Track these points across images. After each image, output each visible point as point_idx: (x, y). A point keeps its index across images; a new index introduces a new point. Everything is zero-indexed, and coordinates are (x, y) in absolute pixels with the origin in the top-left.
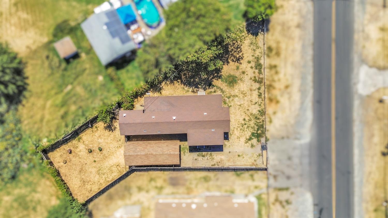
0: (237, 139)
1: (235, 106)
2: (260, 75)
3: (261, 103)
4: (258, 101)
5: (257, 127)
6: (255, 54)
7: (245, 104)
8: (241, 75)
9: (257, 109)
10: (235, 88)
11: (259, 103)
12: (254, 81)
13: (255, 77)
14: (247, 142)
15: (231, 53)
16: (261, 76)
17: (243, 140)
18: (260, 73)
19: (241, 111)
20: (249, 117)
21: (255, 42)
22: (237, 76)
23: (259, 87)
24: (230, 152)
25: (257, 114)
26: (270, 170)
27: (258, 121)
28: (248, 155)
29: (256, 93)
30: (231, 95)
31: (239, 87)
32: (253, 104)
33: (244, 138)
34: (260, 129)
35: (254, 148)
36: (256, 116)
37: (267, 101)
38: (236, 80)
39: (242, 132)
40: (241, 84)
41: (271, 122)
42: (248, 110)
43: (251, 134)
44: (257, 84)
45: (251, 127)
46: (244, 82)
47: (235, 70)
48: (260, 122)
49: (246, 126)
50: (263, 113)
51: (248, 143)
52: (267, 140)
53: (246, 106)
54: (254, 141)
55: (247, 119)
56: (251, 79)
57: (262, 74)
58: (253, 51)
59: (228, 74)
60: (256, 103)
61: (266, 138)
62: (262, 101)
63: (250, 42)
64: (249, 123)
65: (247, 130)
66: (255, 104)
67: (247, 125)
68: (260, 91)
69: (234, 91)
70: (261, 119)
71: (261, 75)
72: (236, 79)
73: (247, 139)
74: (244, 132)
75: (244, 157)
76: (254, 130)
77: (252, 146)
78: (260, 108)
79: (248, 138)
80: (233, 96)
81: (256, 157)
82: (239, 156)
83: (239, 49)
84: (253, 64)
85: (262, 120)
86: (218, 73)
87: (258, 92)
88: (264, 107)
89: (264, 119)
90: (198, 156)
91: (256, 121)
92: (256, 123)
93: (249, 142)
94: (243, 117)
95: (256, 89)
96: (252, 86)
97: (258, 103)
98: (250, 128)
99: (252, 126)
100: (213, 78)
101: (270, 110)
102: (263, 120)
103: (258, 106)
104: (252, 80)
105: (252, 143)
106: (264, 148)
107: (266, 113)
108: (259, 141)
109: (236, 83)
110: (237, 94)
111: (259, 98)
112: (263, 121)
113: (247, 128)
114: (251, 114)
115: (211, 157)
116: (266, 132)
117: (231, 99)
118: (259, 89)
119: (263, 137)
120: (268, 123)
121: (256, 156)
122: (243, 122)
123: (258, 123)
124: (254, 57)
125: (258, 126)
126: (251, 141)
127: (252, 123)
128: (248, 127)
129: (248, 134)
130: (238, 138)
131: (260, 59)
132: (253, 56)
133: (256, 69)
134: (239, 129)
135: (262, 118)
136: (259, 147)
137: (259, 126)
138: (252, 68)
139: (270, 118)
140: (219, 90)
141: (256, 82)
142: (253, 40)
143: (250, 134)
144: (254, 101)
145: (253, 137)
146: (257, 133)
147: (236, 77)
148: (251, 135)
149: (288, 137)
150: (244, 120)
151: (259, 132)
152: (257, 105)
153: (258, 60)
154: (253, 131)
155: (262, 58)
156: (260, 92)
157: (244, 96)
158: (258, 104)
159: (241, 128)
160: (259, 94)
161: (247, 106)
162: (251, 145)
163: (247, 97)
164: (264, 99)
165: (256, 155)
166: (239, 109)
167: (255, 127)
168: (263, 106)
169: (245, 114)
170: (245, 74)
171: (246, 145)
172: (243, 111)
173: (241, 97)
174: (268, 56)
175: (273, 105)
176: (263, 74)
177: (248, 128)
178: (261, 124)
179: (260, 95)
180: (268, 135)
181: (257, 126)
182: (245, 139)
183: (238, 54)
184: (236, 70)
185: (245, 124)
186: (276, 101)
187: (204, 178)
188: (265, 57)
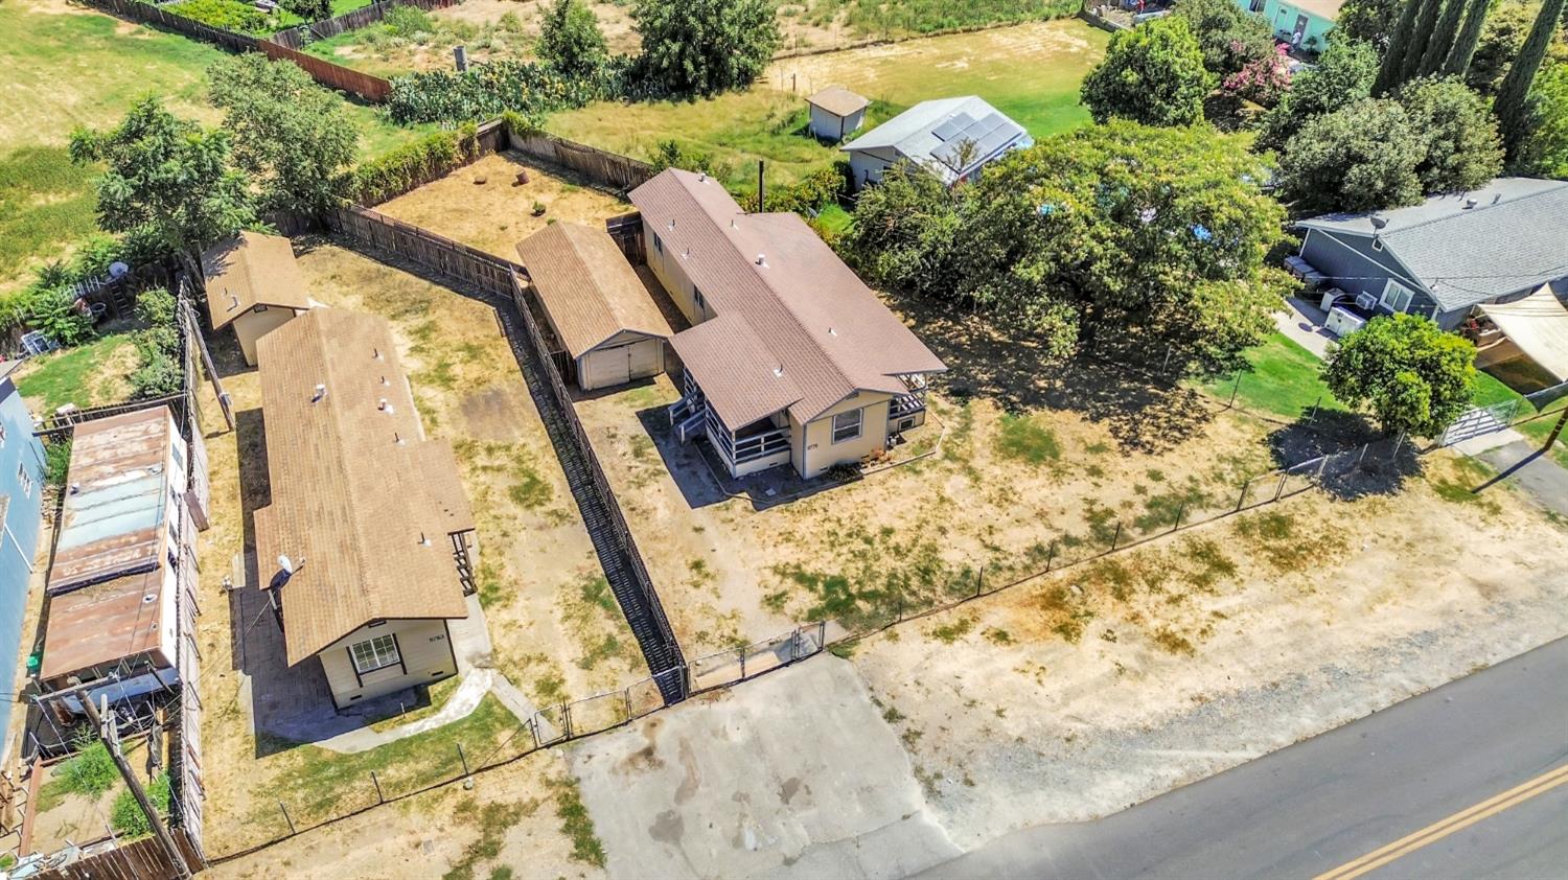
0: (781, 534)
1: (927, 485)
2: (1135, 526)
3: (1011, 568)
4: (1011, 554)
5: (882, 589)
6: (1207, 485)
7: (962, 514)
8: (1078, 465)
9: (969, 562)
10: (1004, 463)
11: (1006, 558)
12: (1088, 515)
13: (1110, 513)
14: (784, 574)
15: (1137, 416)
16: (1135, 533)
17: (787, 554)
18: (1146, 525)
19: (921, 508)
20: (914, 545)
21: (1252, 470)
22: (1062, 456)
23: (1076, 538)
24: (698, 530)
25: (947, 569)
26: (677, 720)
27: (915, 583)
28: (719, 597)
29: (1045, 537)
30: (966, 461)
31: (1020, 474)
32: (983, 541)
33: (797, 556)
34: (879, 602)
35: (769, 609)
36: (934, 567)
37: (1036, 585)
38: (1042, 457)
39: (822, 542)
40: (1042, 479)
41: (946, 634)
42: (943, 531)
43: (833, 577)
44: (1089, 529)
45: (867, 568)
46: (1055, 485)
47: (1082, 444)
48: (913, 593)
49: (858, 545)
50: (970, 587)
51: (778, 578)
52: (841, 650)
53: (956, 518)
54: (805, 600)
55: (900, 539)
56: (1092, 502)
57: (1144, 533)
58: (1212, 476)
59: (1049, 427)
60: (996, 549)
61: (854, 641)
62: (1019, 567)
63: (1238, 456)
64: (883, 554)
65: (843, 558)
66: (986, 546)
67: (868, 547)
68: (1062, 548)
69: (994, 463)
70: (934, 591)
71: (1139, 530)
72: (1048, 458)
73: (798, 567)
74: (827, 546)
75: (703, 587)
76: (858, 582)
77: (775, 601)
78: (984, 570)
79: (809, 570)
80: (970, 468)
81: (725, 634)
82: (697, 565)
83: (1176, 434)
84: (1158, 490)
85: (931, 595)
86: (1024, 403)
87: (1053, 543)
88: (998, 586)
89: (941, 602)
90: (633, 438)
91: (910, 574)
92: (901, 577)
93: (789, 582)
94: (898, 524)
95: (1058, 530)
96: (1063, 513)
97: (998, 555)
98: (861, 565)
99: (875, 568)
100: (994, 395)
101: (997, 613)
102: (936, 603)
103: (986, 562)
104: (1087, 507)
105: (790, 595)
106: (791, 653)
107: (978, 603)
108: (814, 615)
109: (1031, 460)
110: (987, 478)
111: (1026, 554)
112: (929, 602)
113: (853, 552)
114: (931, 549)
115: (646, 476)
116: (882, 634)
117: (948, 464)
118: (1069, 541)
119: (846, 627)
120: (932, 623)
121: (727, 632)
122: (872, 530)
123: (907, 586)
124: (1189, 484)
125: (888, 589)
126: (799, 586)
127: (887, 563)
128: (863, 555)
129: (828, 564)
130: (788, 537)
131: (1201, 507)
132: (1191, 479)
133: (1149, 506)
134: (828, 526)
135: (938, 593)
136: (782, 629)
137: (891, 593)
138: (1140, 490)
139: (963, 627)
140: (959, 423)
141: (1091, 523)
143: (835, 571)
144: (997, 540)
145: (820, 586)
146: (850, 596)
147: (1055, 455)
148: (825, 576)
149: (909, 738)
150: (888, 532)
151: (860, 603)
152: (991, 554)
153: (1189, 500)
154: (852, 581)
155: (1212, 512)
156: (1059, 550)
157: (995, 501)
158: (997, 559)
159: (842, 533)
160: (1047, 548)
161: (956, 521)
162: (780, 591)
163: (998, 510)
164: (1035, 572)
165: (735, 631)
166: (927, 500)
167: (878, 582)
168: (1001, 580)
169: (919, 527)
170: (1095, 479)
171: (768, 573)
172: (923, 516)
173: (985, 493)
174: (1243, 529)
175: (1036, 618)
176: (1148, 537)
177: (855, 556)
178: (908, 598)
179: (1043, 554)
180: (873, 645)
181: (889, 586)
182: (793, 562)
183: (1155, 436)
184: (1081, 446)
185: (868, 541)
186: (1067, 624)
187: (534, 481)
188: (1229, 519)
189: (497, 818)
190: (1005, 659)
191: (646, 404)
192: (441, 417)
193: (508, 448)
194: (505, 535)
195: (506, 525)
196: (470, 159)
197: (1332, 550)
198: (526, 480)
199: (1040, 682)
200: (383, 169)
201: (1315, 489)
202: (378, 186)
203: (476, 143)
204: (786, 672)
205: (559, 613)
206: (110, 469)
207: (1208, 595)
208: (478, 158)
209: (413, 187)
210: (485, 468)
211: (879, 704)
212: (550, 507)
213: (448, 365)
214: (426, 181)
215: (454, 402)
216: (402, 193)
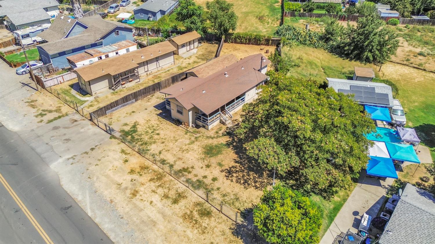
0: (149, 119)
1: (181, 136)
3: (154, 157)
4: (159, 156)
6: (218, 193)
7: (172, 144)
8: (209, 162)
9: (153, 150)
10: (200, 148)
11: (157, 156)
12: (186, 168)
13: (190, 172)
14: (135, 123)
15: (246, 171)
16: (182, 179)
17: (142, 122)
19: (170, 137)
20: (155, 139)
21: (235, 204)
22: (212, 158)
23: (173, 167)
24: (146, 109)
25: (148, 147)
26: (86, 122)
28: (124, 117)
29: (171, 160)
30: (197, 141)
31: (197, 152)
32: (162, 150)
33: (142, 124)
34: (131, 139)
35: (123, 124)
36: (148, 145)
37: (149, 163)
38: (208, 154)
39: (149, 126)
40: (197, 156)
41: (123, 152)
42: (163, 143)
44: (179, 169)
47: (221, 161)
48: (136, 143)
49: (151, 131)
50: (143, 152)
52: (113, 137)
53: (170, 144)
54: (128, 128)
55: (156, 136)
56: (193, 168)
58: (224, 194)
59: (224, 153)
60: (160, 153)
61: (116, 138)
62: (155, 159)
63: (240, 199)
64: (149, 136)
65: (145, 130)
66: (160, 151)
67: (151, 133)
68: (168, 165)
69: (199, 146)
70: (139, 146)
71: (185, 180)
72: (209, 156)
73: (138, 124)
75: (127, 115)
76: (136, 135)
77: (126, 125)
78: (151, 153)
79: (138, 126)
80: (194, 142)
81: (113, 121)
82: (133, 112)
83: (242, 182)
84: (208, 181)
85: (137, 146)
86: (233, 146)
87: (169, 163)
88: (146, 157)
89: (135, 149)
92: (142, 140)
93: (133, 125)
94: (162, 135)
95: (175, 163)
96: (183, 163)
98: (143, 133)
99: (143, 136)
100: (233, 140)
101: (135, 159)
103: (154, 153)
104: (190, 167)
105: (128, 126)
106: (110, 131)
107: (137, 155)
108: (122, 131)
109: (205, 152)
110: (191, 146)
111: (161, 159)
112: (134, 147)
114: (155, 142)
116: (120, 142)
117: (193, 138)
118: (171, 166)
119: (120, 136)
120: (126, 148)
122: (157, 132)
123: (139, 142)
124: (215, 188)
126: (131, 126)
127: (146, 137)
128: (147, 132)
129: (141, 128)
130: (149, 121)
131: (205, 192)
132: (219, 188)
133: (198, 180)
134: (156, 125)
135: (138, 148)
136: (117, 128)
137: (135, 140)
138: (205, 177)
139: (127, 154)
140: (214, 136)
141: (182, 169)
142: (240, 203)
143: (139, 130)
144: (164, 152)
145: (133, 129)
146: (131, 134)
147: (211, 157)
148: (137, 129)
149: (86, 153)
150: (158, 134)
151: (130, 137)
152: (158, 153)
153: (206, 189)
154: (137, 133)
155: (204, 196)
156: (166, 165)
157: (181, 149)
158: (156, 154)
159: (154, 128)
160: (166, 162)
161: (168, 144)
162: (129, 124)
163: (178, 150)
164: (154, 162)
166: (174, 137)
167: (138, 137)
168: (149, 157)
169: (162, 139)
170: (204, 167)
171: (135, 121)
172: (168, 138)
173: (184, 147)
174: (198, 204)
175: (136, 166)
176: (183, 183)
178: (134, 143)
179: (163, 162)
180: (115, 142)
181: (137, 139)
182: (140, 123)
183: (237, 177)
185: (153, 132)
186: (135, 171)
188: (201, 200)
190: (119, 163)
192: (167, 72)
194: (133, 89)
196: (267, 44)
197: (200, 230)
199: (110, 170)
200: (241, 35)
201: (234, 222)
202: (239, 39)
203: (271, 41)
204: (103, 132)
206: (117, 45)
207: (160, 199)
208: (270, 45)
209: (249, 44)
210: (153, 81)
211: (96, 146)
213: (186, 68)
214: (252, 44)
215: (173, 72)
216: (245, 44)
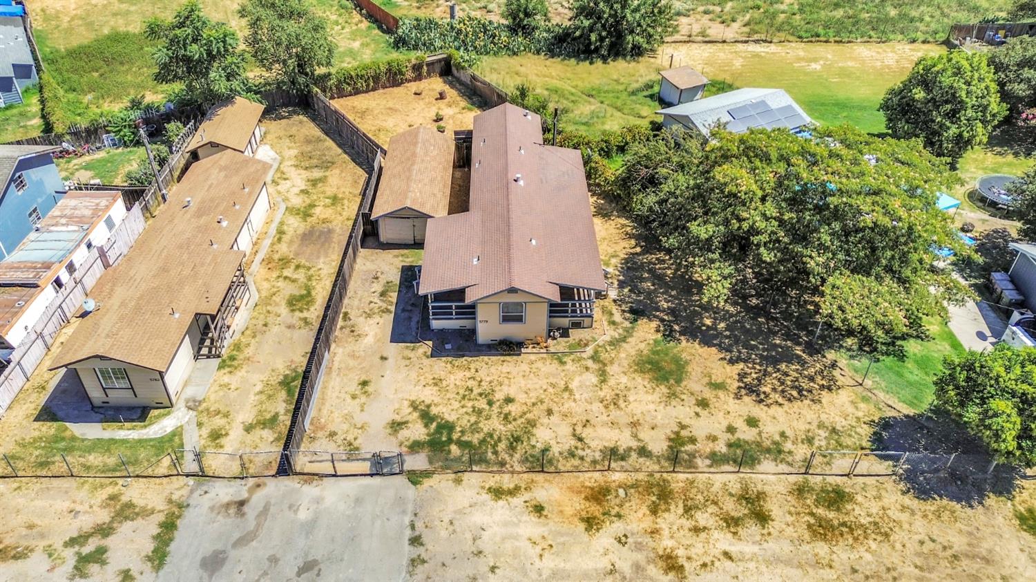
0: (434, 379)
1: (563, 374)
2: (707, 457)
3: (582, 458)
4: (589, 447)
5: (475, 441)
6: (793, 443)
7: (573, 404)
8: (692, 394)
9: (553, 443)
10: (633, 375)
11: (583, 449)
12: (673, 436)
13: (693, 440)
14: (415, 409)
15: (769, 369)
16: (701, 463)
17: (427, 395)
18: (716, 459)
19: (545, 391)
20: (521, 417)
21: (844, 444)
22: (684, 383)
23: (650, 452)
24: (383, 358)
25: (533, 442)
26: (277, 487)
27: (502, 446)
28: (362, 410)
29: (624, 440)
30: (605, 365)
31: (640, 387)
32: (574, 430)
33: (433, 398)
34: (467, 451)
35: (389, 431)
36: (525, 439)
37: (593, 479)
38: (667, 380)
39: (458, 393)
40: (656, 397)
41: (498, 493)
42: (550, 412)
43: (447, 422)
44: (666, 448)
45: (476, 423)
46: (663, 404)
48: (496, 453)
49: (482, 404)
50: (541, 463)
51: (411, 409)
52: (415, 478)
53: (566, 406)
54: (418, 431)
55: (512, 408)
56: (683, 427)
57: (710, 466)
58: (804, 437)
59: (688, 358)
60: (580, 440)
61: (427, 474)
62: (588, 460)
63: (838, 427)
64: (494, 416)
65: (465, 410)
66: (574, 435)
67: (487, 407)
68: (634, 455)
69: (625, 373)
70: (512, 456)
71: (708, 462)
72: (672, 381)
73: (429, 406)
74: (459, 398)
75: (358, 400)
76: (462, 432)
77: (396, 426)
78: (561, 453)
79: (434, 411)
80: (604, 371)
81: (348, 439)
82: (364, 383)
83: (795, 393)
84: (746, 434)
85: (507, 458)
86: (682, 333)
87: (630, 449)
88: (563, 469)
89: (512, 467)
90: (388, 283)
91: (503, 437)
92: (496, 437)
93: (416, 415)
94: (521, 397)
95: (639, 440)
96: (653, 429)
97: (579, 444)
98: (473, 419)
99: (481, 425)
100: (662, 320)
101: (548, 490)
102: (508, 466)
103: (567, 447)
104: (676, 429)
105: (409, 425)
106: (380, 466)
107: (540, 477)
108: (415, 447)
109: (657, 379)
110: (612, 382)
111: (601, 451)
112: (503, 464)
113: (474, 407)
114: (532, 424)
115: (377, 311)
116: (453, 476)
117: (590, 363)
118: (643, 452)
119: (431, 462)
120: (493, 481)
121: (350, 437)
122: (499, 396)
123: (496, 445)
124: (777, 438)
125: (479, 443)
126: (419, 421)
127: (495, 425)
128: (479, 412)
129: (449, 411)
130: (437, 382)
131: (775, 460)
132: (783, 434)
133: (730, 445)
134: (471, 383)
135: (514, 459)
136: (389, 447)
137: (480, 447)
138: (731, 429)
139: (513, 492)
140: (619, 334)
141: (671, 444)
142: (850, 435)
143: (451, 417)
144: (586, 433)
145: (434, 425)
146: (450, 441)
147: (679, 381)
148: (442, 419)
149: (415, 562)
150: (509, 400)
151: (454, 448)
152: (573, 442)
153: (768, 451)
154: (458, 429)
155: (783, 468)
156: (630, 456)
157: (605, 402)
158: (576, 448)
159: (476, 391)
160: (621, 451)
161: (564, 409)
162: (404, 420)
163: (603, 410)
164: (598, 467)
165: (355, 439)
166: (553, 385)
167: (477, 435)
168: (569, 465)
169: (534, 404)
170: (698, 409)
171: (406, 403)
172: (543, 397)
173: (602, 394)
174: (800, 491)
175: (577, 504)
176: (712, 470)
177: (474, 411)
178: (490, 455)
179: (613, 454)
180: (440, 482)
181: (483, 442)
182: (428, 402)
183: (774, 390)
184: (706, 380)
185: (490, 403)
186: (594, 518)
187: (309, 294)
188: (792, 478)
189: (126, 512)
190: (531, 527)
191: (413, 262)
192: (286, 238)
193: (309, 269)
194: (265, 325)
195: (270, 320)
196: (419, 78)
197: (873, 536)
198: (305, 292)
199: (541, 556)
200: (352, 73)
201: (894, 477)
202: (349, 84)
203: (425, 67)
204: (368, 480)
205: (259, 388)
206: (63, 221)
207: (730, 536)
209: (374, 89)
210: (286, 278)
211: (413, 527)
212: (305, 314)
213: (315, 206)
214: (384, 87)
215: (300, 231)
216: (367, 92)
